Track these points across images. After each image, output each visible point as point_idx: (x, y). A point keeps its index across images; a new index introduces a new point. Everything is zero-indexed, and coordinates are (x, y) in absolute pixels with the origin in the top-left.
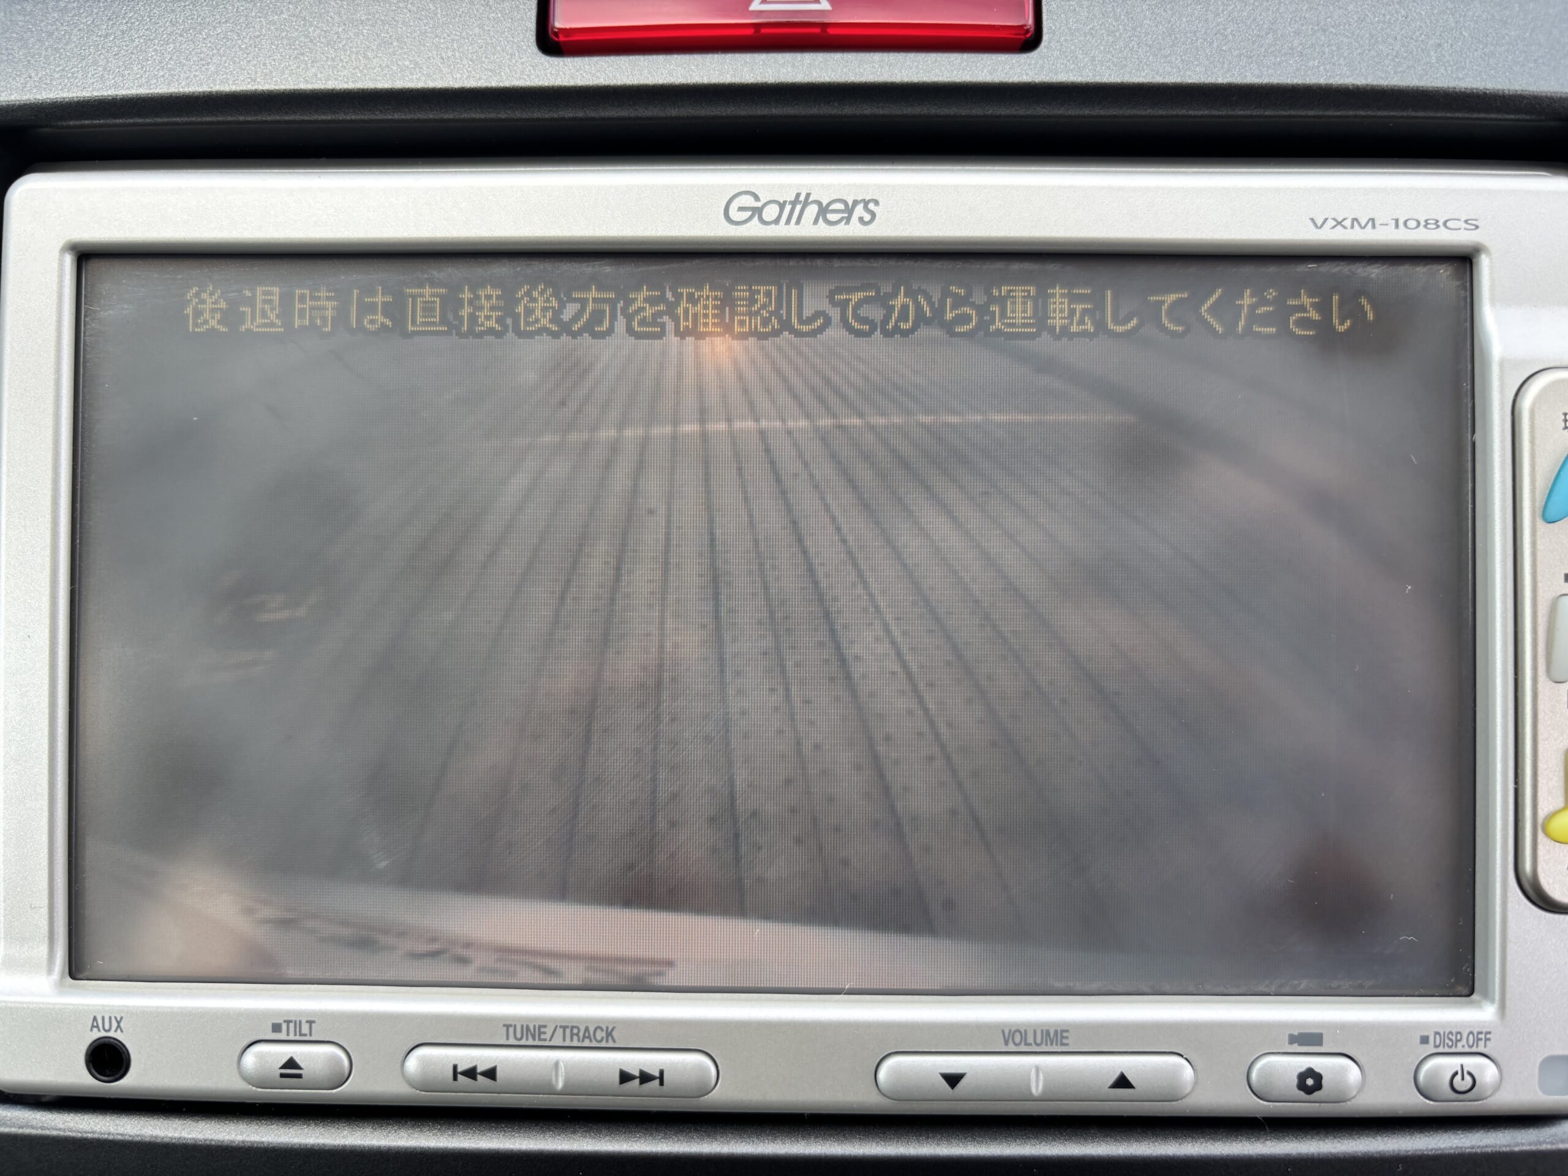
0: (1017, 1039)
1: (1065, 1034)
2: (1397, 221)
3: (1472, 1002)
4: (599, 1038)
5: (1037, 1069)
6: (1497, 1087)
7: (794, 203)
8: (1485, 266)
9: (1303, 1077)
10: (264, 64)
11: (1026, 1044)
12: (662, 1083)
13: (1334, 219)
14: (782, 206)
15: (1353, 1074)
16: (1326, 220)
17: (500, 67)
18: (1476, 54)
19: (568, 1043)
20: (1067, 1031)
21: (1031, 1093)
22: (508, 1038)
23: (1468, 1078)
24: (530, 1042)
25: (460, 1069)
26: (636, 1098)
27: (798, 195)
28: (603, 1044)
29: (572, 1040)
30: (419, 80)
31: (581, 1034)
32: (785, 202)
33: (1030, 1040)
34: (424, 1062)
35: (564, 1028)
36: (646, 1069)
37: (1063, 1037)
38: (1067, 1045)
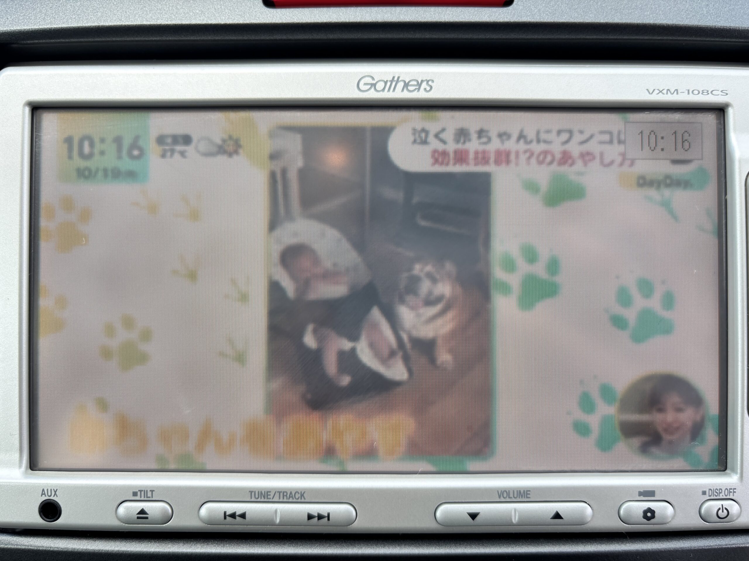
0: (505, 495)
1: (528, 492)
2: (689, 91)
3: (726, 474)
4: (297, 497)
5: (515, 510)
6: (739, 516)
7: (392, 82)
8: (731, 113)
9: (645, 512)
10: (126, 12)
11: (510, 498)
12: (329, 519)
13: (658, 90)
14: (386, 83)
15: (670, 510)
16: (654, 90)
17: (244, 13)
18: (725, 9)
19: (281, 500)
20: (530, 491)
21: (512, 522)
22: (251, 498)
23: (725, 511)
24: (263, 500)
25: (227, 514)
26: (316, 527)
27: (394, 77)
28: (299, 500)
29: (283, 498)
30: (203, 20)
31: (288, 496)
32: (387, 81)
33: (511, 495)
34: (209, 510)
35: (280, 492)
36: (321, 513)
37: (527, 494)
38: (530, 498)
